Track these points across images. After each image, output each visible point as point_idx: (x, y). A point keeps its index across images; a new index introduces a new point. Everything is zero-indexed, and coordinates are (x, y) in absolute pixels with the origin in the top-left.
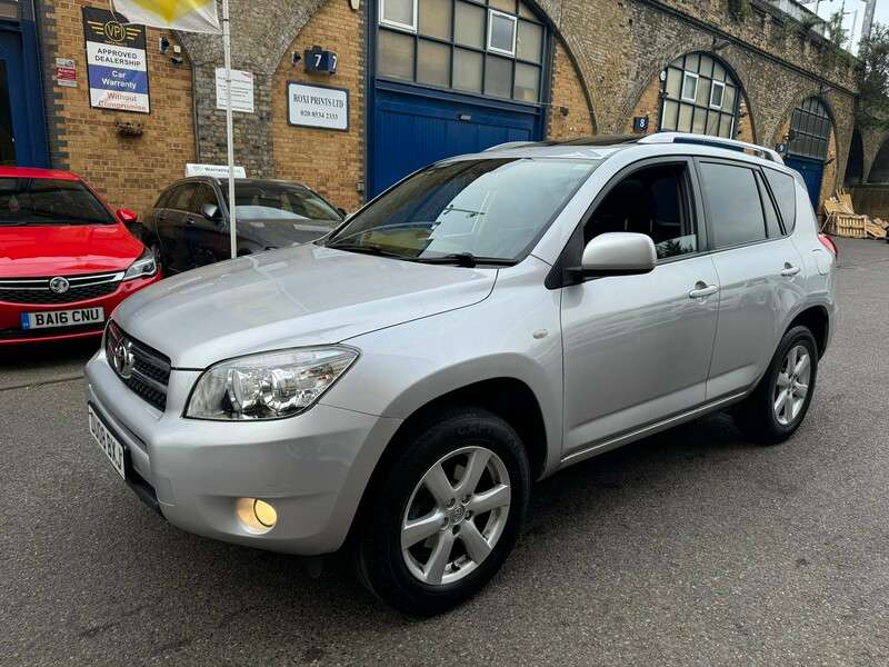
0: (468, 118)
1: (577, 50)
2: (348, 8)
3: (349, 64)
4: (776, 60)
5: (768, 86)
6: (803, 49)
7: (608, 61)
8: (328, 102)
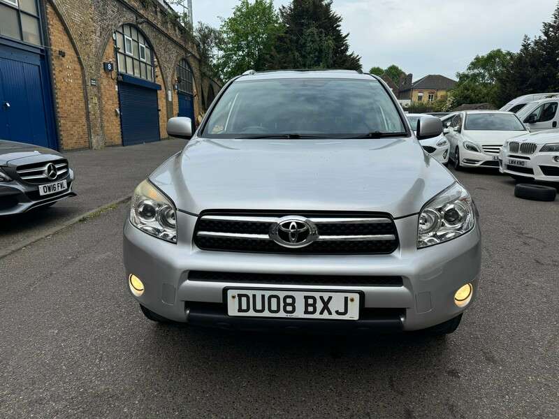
5: (164, 50)
6: (175, 30)
7: (82, 21)
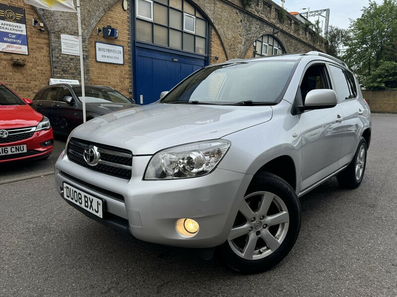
0: (177, 60)
1: (221, 32)
2: (122, 9)
3: (123, 34)
4: (297, 39)
5: (294, 49)
6: (306, 35)
7: (233, 37)
8: (114, 51)
